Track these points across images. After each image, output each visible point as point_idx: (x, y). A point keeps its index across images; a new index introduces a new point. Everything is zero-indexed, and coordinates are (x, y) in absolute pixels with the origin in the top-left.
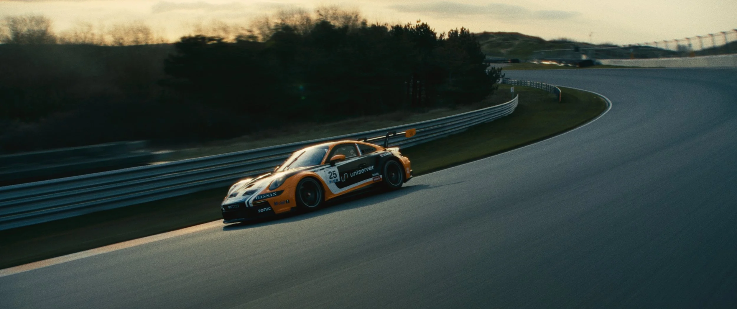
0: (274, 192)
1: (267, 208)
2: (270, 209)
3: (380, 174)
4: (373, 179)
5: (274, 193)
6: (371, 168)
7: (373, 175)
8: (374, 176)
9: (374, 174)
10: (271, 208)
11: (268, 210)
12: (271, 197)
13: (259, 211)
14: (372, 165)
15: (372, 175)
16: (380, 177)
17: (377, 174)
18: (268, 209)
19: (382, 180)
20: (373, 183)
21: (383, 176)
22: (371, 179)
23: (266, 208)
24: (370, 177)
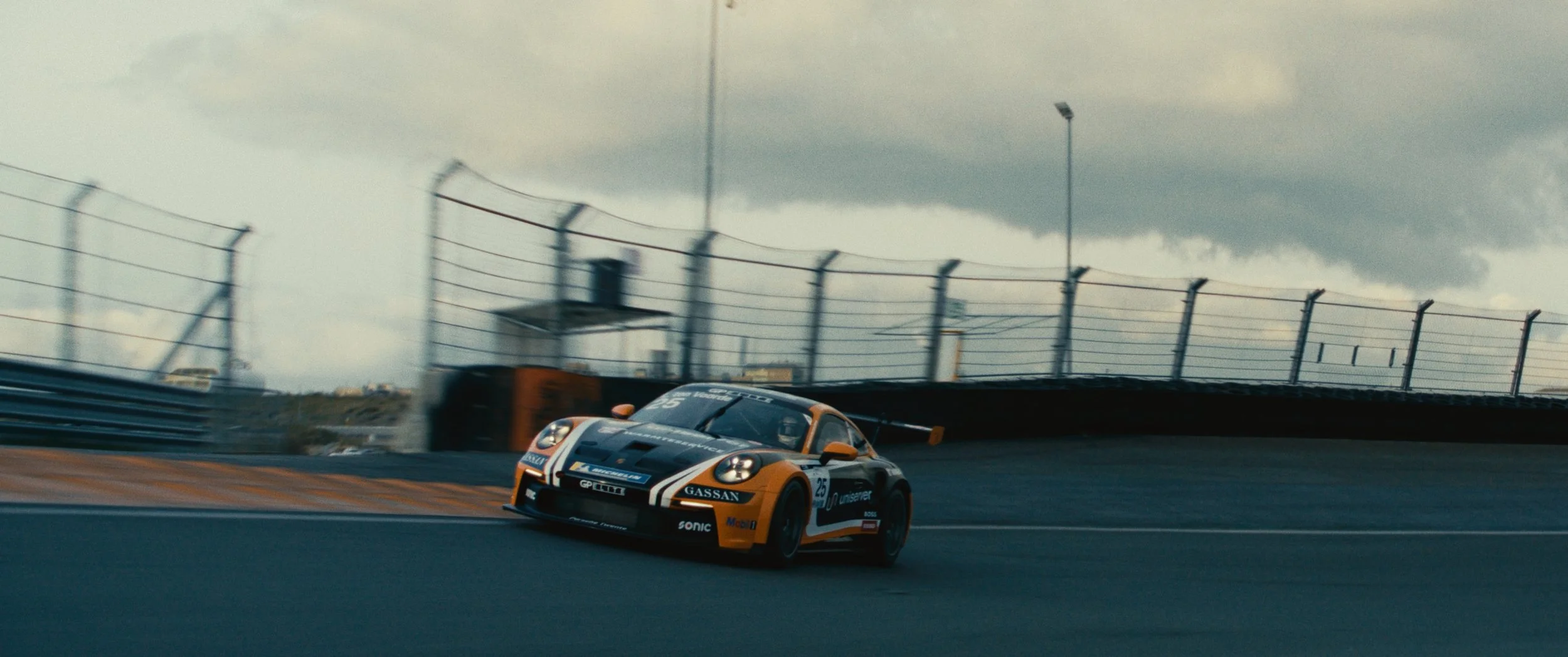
0: (734, 492)
1: (703, 524)
2: (708, 528)
3: (877, 518)
4: (864, 522)
5: (732, 494)
6: (866, 495)
7: (866, 514)
8: (867, 518)
9: (867, 511)
10: (714, 528)
11: (704, 530)
12: (725, 500)
13: (681, 525)
14: (870, 490)
15: (863, 514)
16: (875, 523)
17: (873, 514)
18: (704, 527)
19: (876, 533)
20: (859, 532)
21: (881, 523)
22: (858, 523)
23: (701, 523)
24: (859, 516)
